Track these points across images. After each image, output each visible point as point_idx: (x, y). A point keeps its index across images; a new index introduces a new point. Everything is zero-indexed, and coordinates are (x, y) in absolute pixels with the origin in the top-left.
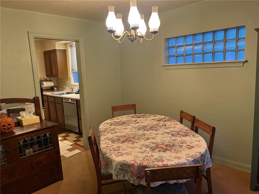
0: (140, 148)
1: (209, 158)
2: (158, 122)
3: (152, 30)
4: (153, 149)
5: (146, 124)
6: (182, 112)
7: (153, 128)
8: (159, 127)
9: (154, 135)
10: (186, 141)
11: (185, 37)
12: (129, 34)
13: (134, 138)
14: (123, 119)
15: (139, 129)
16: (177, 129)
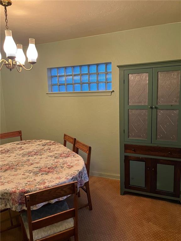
0: (23, 175)
1: (86, 174)
2: (43, 147)
3: (30, 60)
4: (36, 174)
5: (30, 150)
6: (65, 135)
7: (38, 153)
8: (43, 152)
9: (38, 160)
10: (67, 162)
11: (66, 68)
12: (7, 63)
13: (17, 166)
14: (7, 147)
15: (24, 155)
16: (59, 152)
